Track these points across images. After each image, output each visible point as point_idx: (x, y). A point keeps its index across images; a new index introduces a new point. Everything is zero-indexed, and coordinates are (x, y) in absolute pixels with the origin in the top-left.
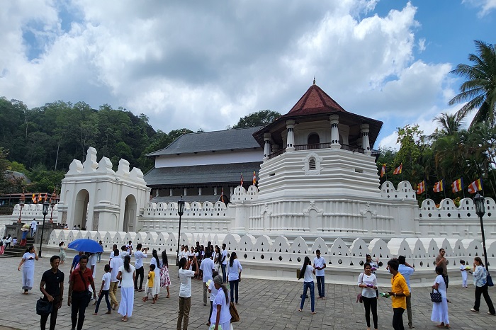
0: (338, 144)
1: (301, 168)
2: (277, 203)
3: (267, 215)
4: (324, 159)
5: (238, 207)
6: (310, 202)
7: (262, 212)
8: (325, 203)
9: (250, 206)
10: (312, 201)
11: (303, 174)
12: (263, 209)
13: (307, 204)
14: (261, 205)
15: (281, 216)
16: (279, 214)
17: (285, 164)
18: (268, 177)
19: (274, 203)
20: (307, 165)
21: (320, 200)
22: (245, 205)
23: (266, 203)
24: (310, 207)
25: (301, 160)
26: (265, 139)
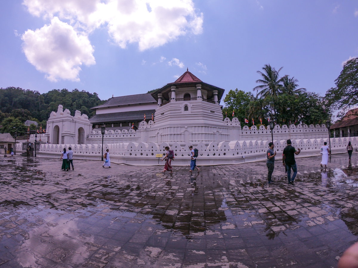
0: (201, 98)
1: (179, 110)
2: (165, 128)
3: (159, 135)
4: (193, 105)
5: (142, 131)
6: (184, 127)
7: (156, 133)
8: (193, 128)
9: (149, 131)
10: (186, 127)
11: (181, 113)
12: (157, 132)
13: (183, 128)
14: (156, 130)
15: (168, 135)
16: (166, 134)
17: (170, 108)
18: (160, 115)
19: (163, 128)
20: (183, 109)
21: (191, 126)
22: (146, 130)
23: (158, 129)
24: (185, 130)
25: (180, 106)
26: (159, 97)
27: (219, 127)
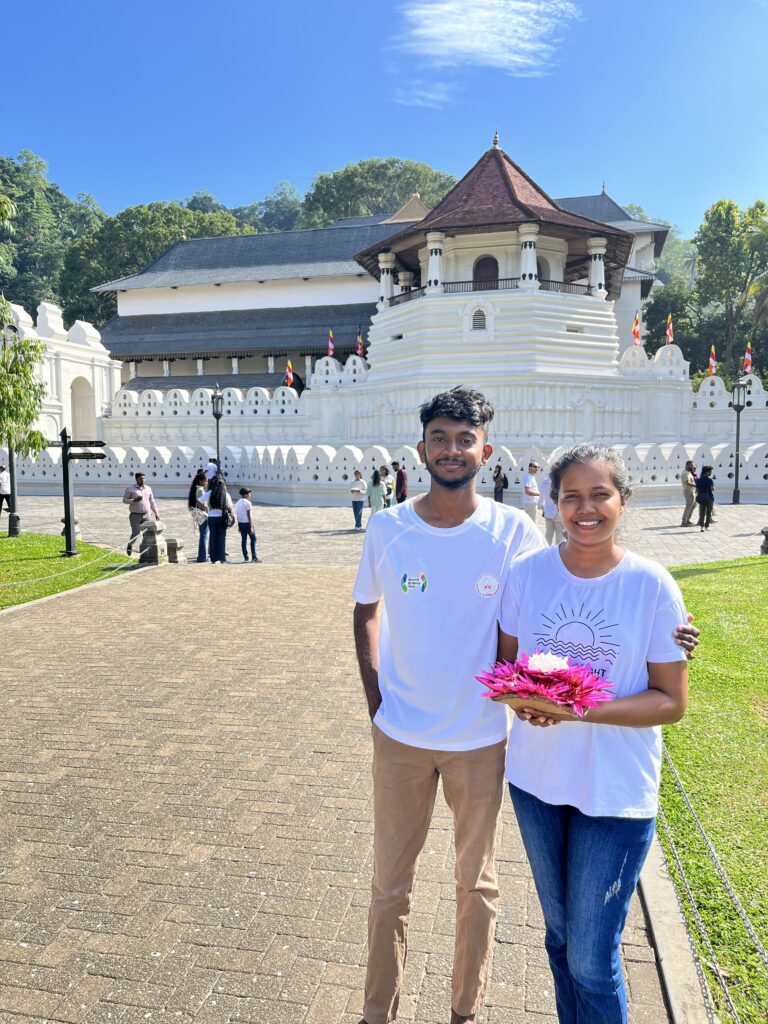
0: (534, 279)
1: (455, 326)
3: (387, 412)
4: (503, 309)
5: (325, 397)
11: (460, 337)
12: (379, 400)
18: (389, 342)
20: (468, 322)
22: (340, 394)
23: (383, 390)
25: (456, 312)
26: (382, 266)
27: (595, 385)
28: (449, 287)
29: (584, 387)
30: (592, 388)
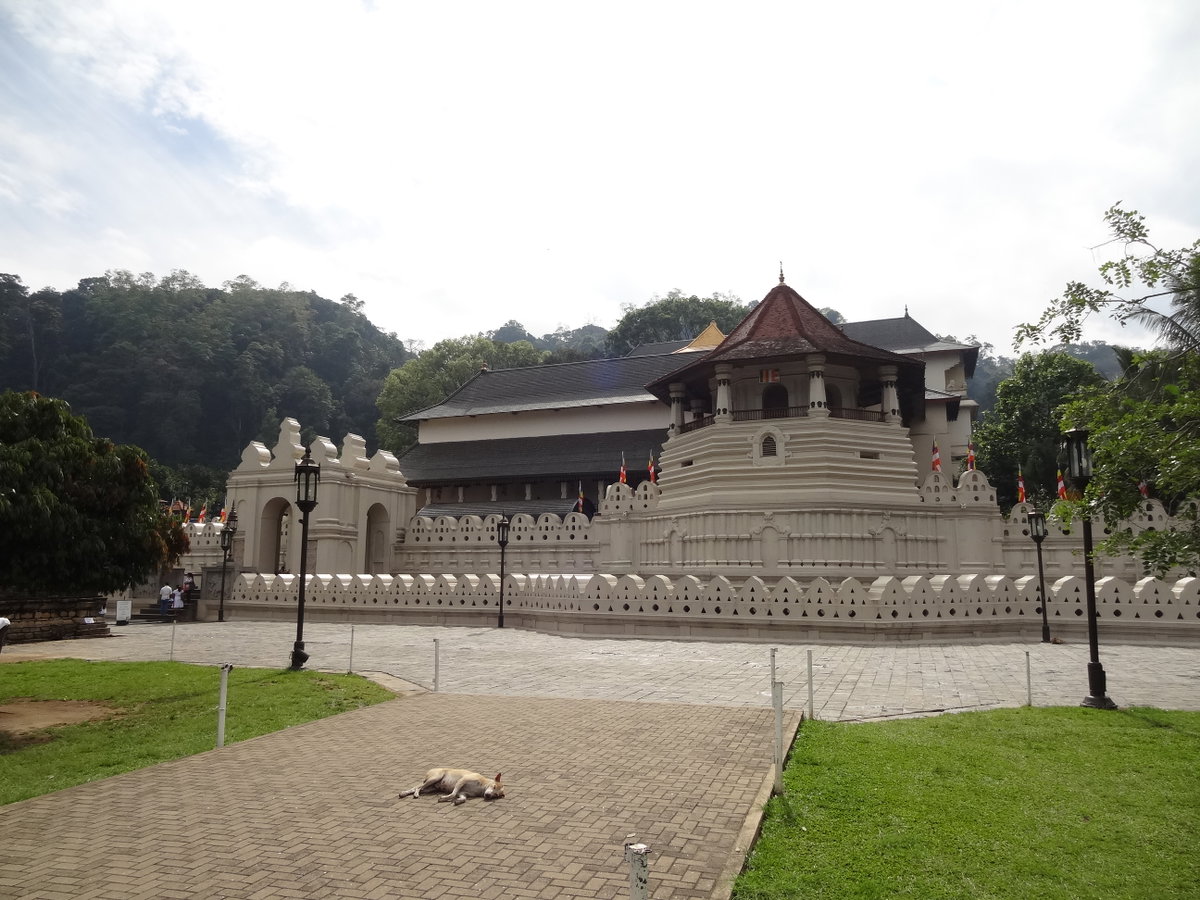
0: (823, 408)
1: (744, 453)
2: (697, 516)
3: (675, 539)
4: (792, 437)
5: (616, 522)
6: (763, 514)
7: (666, 532)
8: (794, 517)
9: (641, 522)
10: (768, 513)
11: (751, 463)
12: (669, 527)
13: (758, 518)
14: (664, 520)
15: (704, 540)
16: (701, 536)
17: (713, 446)
18: (681, 467)
19: (690, 517)
20: (757, 449)
21: (784, 510)
22: (629, 519)
23: (674, 516)
24: (764, 524)
25: (746, 439)
26: (673, 395)
27: (894, 512)
28: (739, 414)
29: (883, 514)
30: (892, 515)
